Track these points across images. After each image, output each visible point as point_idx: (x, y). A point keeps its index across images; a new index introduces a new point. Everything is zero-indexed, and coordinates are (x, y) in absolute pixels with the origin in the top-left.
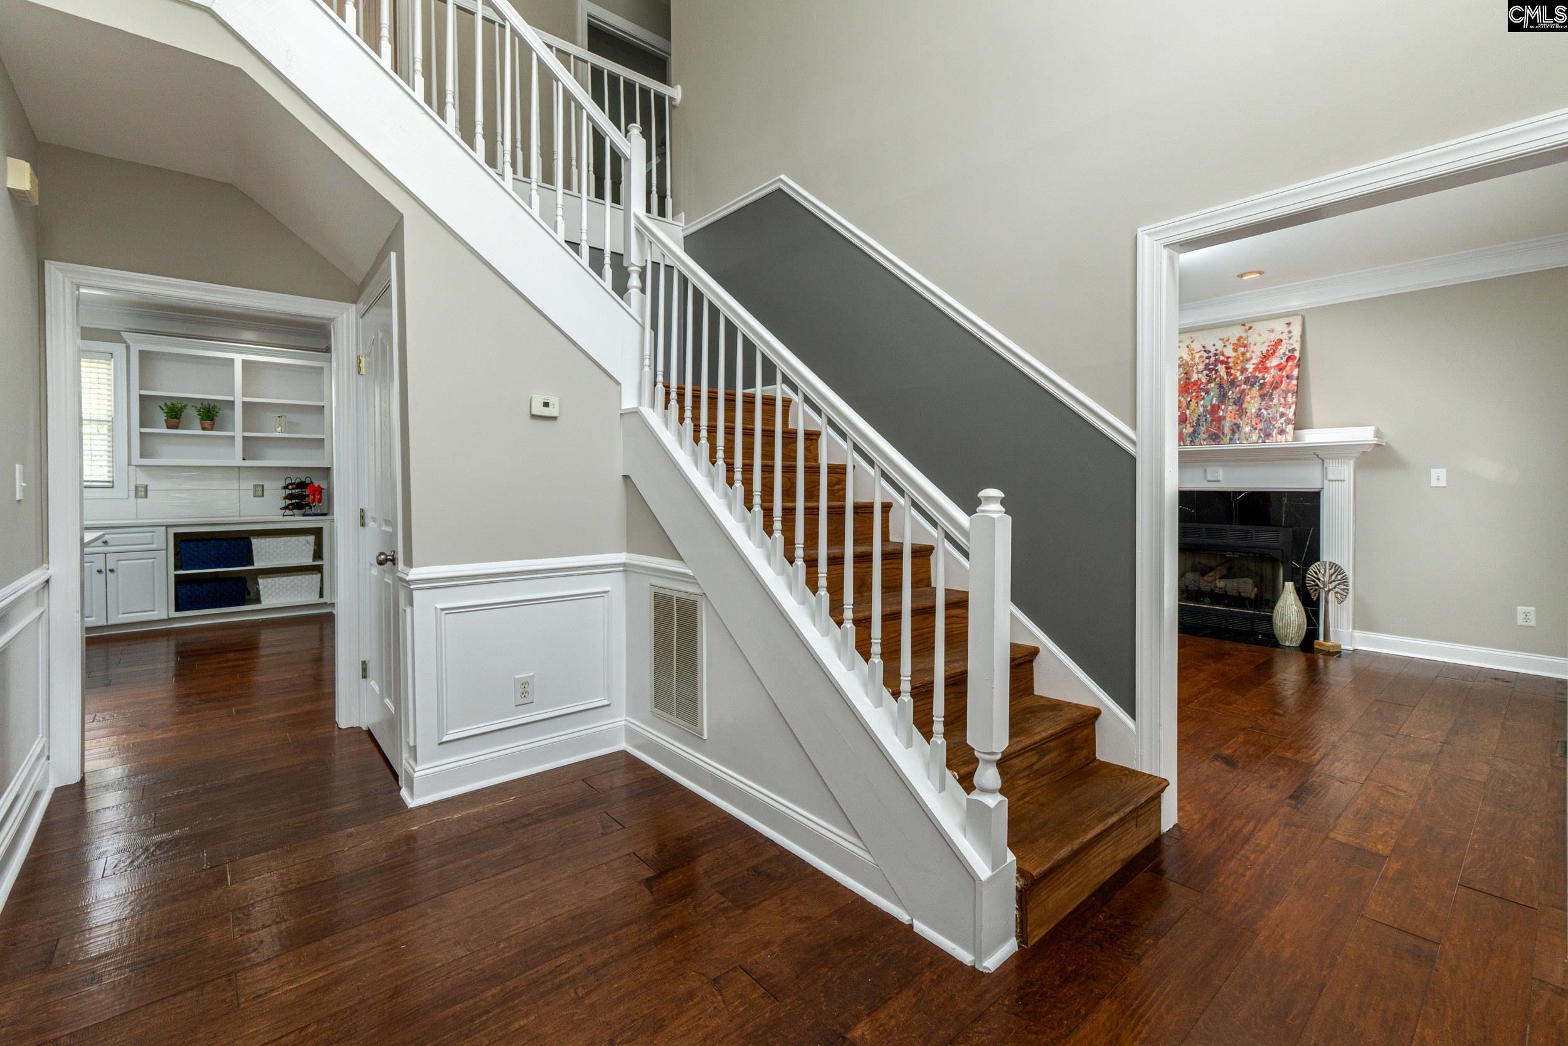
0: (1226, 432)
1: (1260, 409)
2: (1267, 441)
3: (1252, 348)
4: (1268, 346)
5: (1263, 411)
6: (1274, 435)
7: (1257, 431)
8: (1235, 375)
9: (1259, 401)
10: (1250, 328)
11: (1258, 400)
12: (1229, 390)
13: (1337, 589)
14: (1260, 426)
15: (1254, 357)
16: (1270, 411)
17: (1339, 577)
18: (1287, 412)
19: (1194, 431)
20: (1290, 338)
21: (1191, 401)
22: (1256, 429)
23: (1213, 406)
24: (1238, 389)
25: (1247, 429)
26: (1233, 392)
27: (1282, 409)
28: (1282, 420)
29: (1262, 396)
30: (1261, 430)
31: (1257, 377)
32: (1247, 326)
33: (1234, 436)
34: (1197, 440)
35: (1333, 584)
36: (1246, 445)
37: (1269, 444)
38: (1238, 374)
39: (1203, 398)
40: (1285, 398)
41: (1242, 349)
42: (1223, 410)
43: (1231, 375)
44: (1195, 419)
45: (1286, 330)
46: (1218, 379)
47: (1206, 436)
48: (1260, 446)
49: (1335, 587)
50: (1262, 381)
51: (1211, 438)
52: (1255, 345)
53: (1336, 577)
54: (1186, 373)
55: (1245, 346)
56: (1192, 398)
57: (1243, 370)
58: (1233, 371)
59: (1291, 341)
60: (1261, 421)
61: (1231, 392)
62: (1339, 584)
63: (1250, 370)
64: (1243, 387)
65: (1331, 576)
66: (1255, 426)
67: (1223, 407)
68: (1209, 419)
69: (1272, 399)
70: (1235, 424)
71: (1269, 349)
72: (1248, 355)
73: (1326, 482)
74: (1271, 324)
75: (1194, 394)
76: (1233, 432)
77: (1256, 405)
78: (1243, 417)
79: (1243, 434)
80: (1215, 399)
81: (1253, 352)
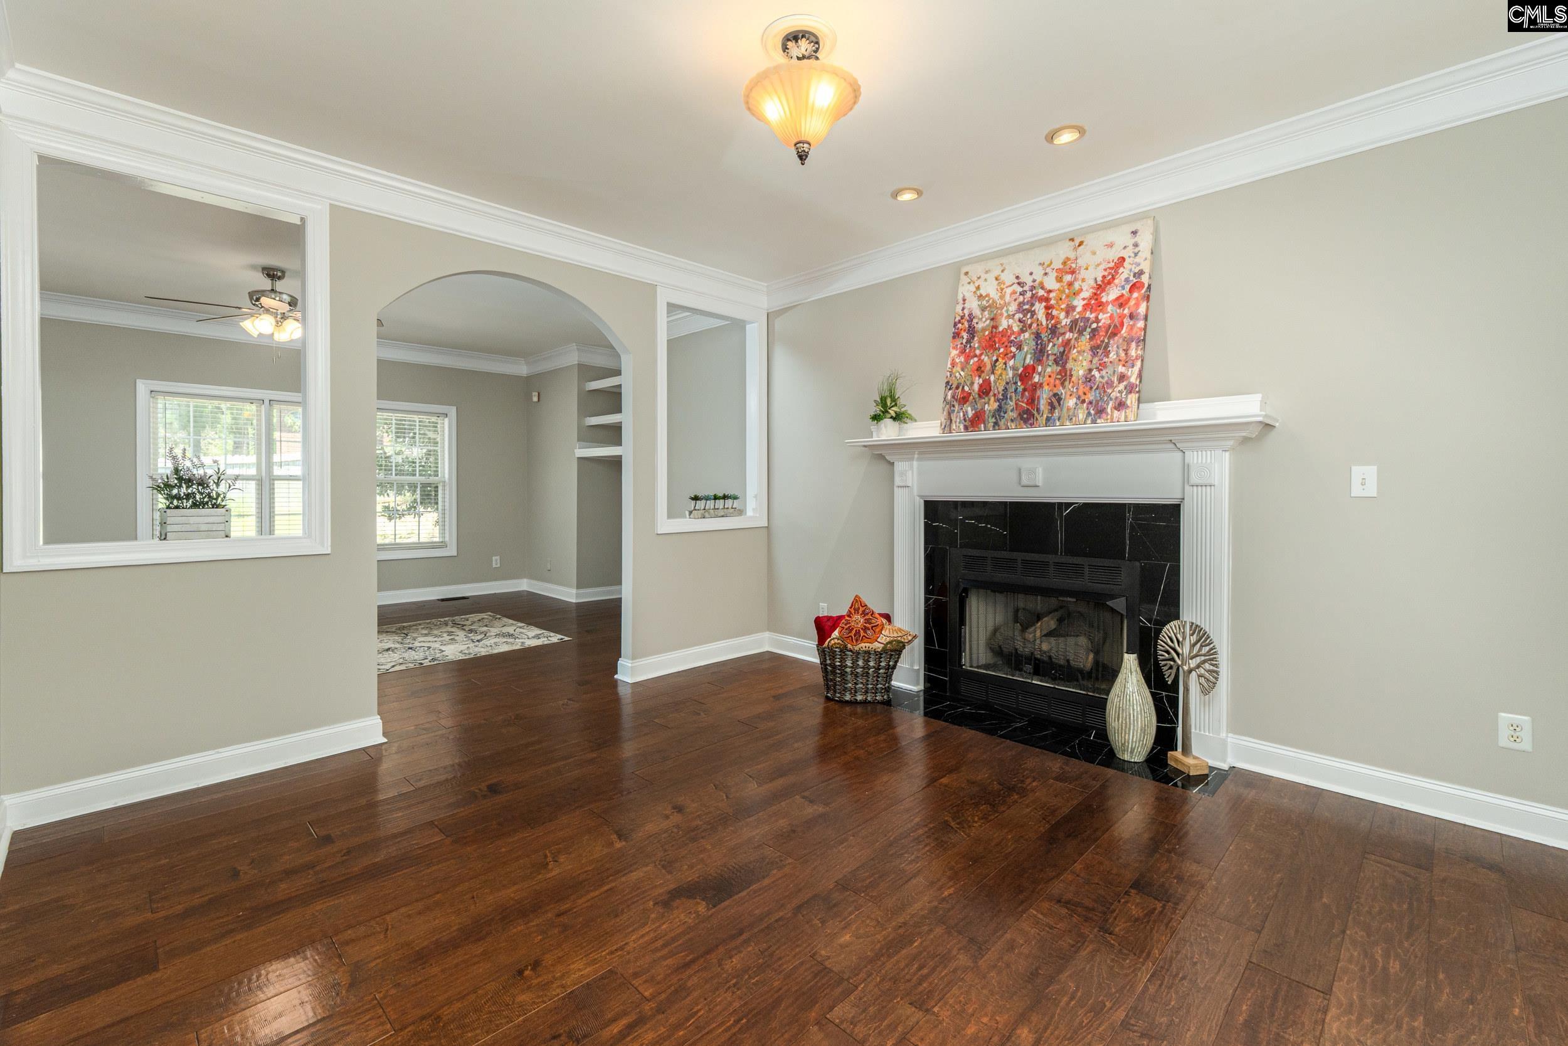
0: (1042, 407)
1: (1090, 370)
2: (1099, 421)
3: (1083, 274)
4: (1105, 270)
5: (1095, 373)
6: (1109, 410)
7: (1085, 405)
8: (1058, 318)
9: (1090, 357)
10: (1081, 244)
11: (1088, 355)
12: (1049, 341)
13: (1202, 671)
14: (1091, 396)
15: (1084, 289)
16: (1104, 373)
17: (1205, 650)
18: (1129, 373)
19: (1000, 407)
20: (1136, 254)
21: (997, 360)
22: (1083, 401)
23: (1026, 368)
24: (1060, 339)
25: (1071, 402)
26: (1054, 345)
27: (1121, 369)
28: (1121, 387)
29: (1094, 350)
30: (1091, 403)
31: (1088, 319)
32: (1077, 242)
33: (1052, 413)
34: (1003, 421)
35: (1198, 660)
36: (1069, 428)
37: (1102, 425)
38: (1062, 315)
39: (1014, 356)
40: (1126, 351)
41: (1068, 278)
42: (1040, 374)
43: (1053, 317)
44: (1001, 389)
45: (1130, 241)
46: (1034, 325)
47: (1014, 415)
48: (1089, 427)
49: (1198, 666)
50: (1094, 326)
51: (1022, 418)
52: (1087, 269)
53: (1200, 650)
54: (992, 319)
55: (1073, 272)
56: (998, 356)
57: (1070, 309)
58: (1055, 313)
59: (1137, 260)
60: (1091, 388)
61: (1051, 344)
62: (1204, 662)
63: (1079, 309)
64: (1068, 335)
65: (1193, 646)
66: (1083, 397)
67: (1040, 369)
68: (1020, 389)
69: (1107, 354)
70: (1055, 395)
71: (1106, 274)
72: (1077, 286)
73: (1187, 487)
74: (1109, 236)
75: (1002, 350)
76: (1052, 408)
77: (1085, 363)
78: (1067, 383)
79: (1065, 410)
80: (1029, 356)
81: (1083, 280)
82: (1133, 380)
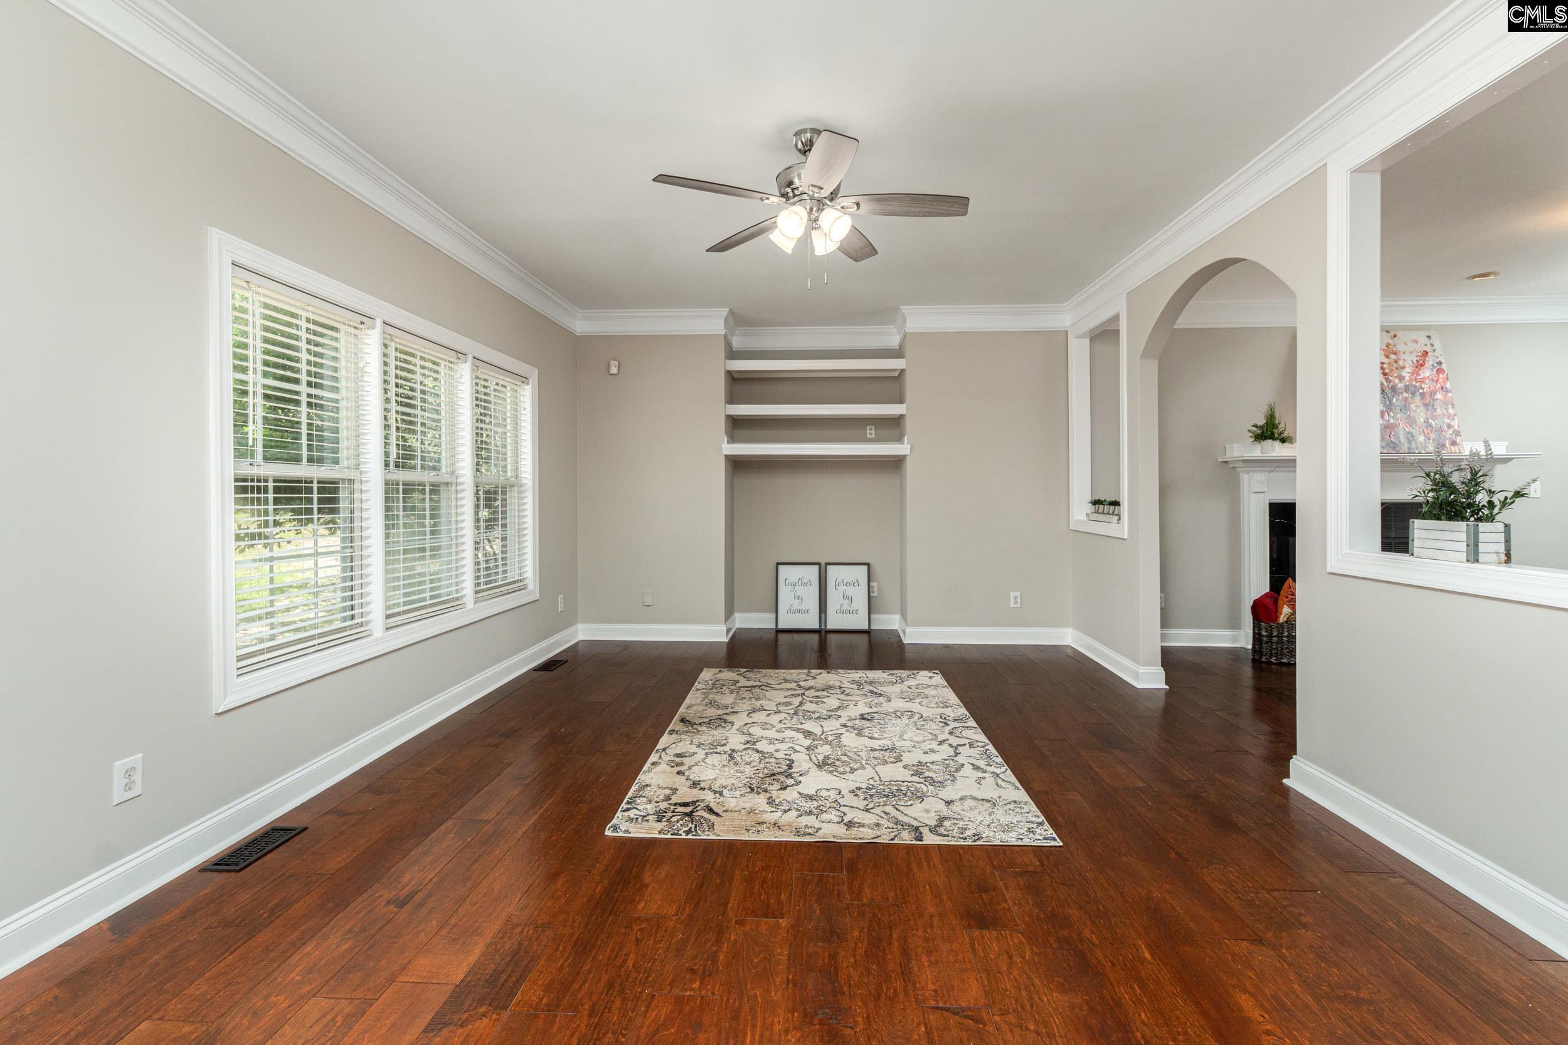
1: (1427, 419)
3: (1402, 356)
4: (1417, 356)
5: (1431, 421)
6: (1448, 446)
8: (1394, 382)
9: (1424, 411)
10: (1395, 336)
11: (1422, 409)
14: (1433, 436)
15: (1407, 365)
16: (1436, 421)
18: (1453, 424)
20: (1434, 351)
22: (1429, 439)
24: (1400, 397)
26: (1397, 400)
27: (1447, 421)
28: (1451, 431)
29: (1426, 405)
31: (1416, 386)
32: (1392, 334)
33: (1410, 444)
38: (1397, 381)
40: (1447, 409)
41: (1393, 357)
42: (1393, 417)
43: (1390, 381)
45: (1428, 342)
50: (1421, 391)
51: (1390, 447)
52: (1404, 353)
55: (1395, 354)
57: (1401, 378)
58: (1390, 378)
59: (1435, 354)
60: (1431, 431)
61: (1395, 399)
63: (1407, 378)
64: (1405, 395)
66: (1428, 436)
67: (1392, 414)
69: (1435, 410)
70: (1408, 433)
71: (1418, 359)
72: (1401, 363)
74: (1414, 335)
77: (1422, 414)
78: (1414, 426)
79: (1418, 443)
81: (1404, 360)
82: (1456, 428)
